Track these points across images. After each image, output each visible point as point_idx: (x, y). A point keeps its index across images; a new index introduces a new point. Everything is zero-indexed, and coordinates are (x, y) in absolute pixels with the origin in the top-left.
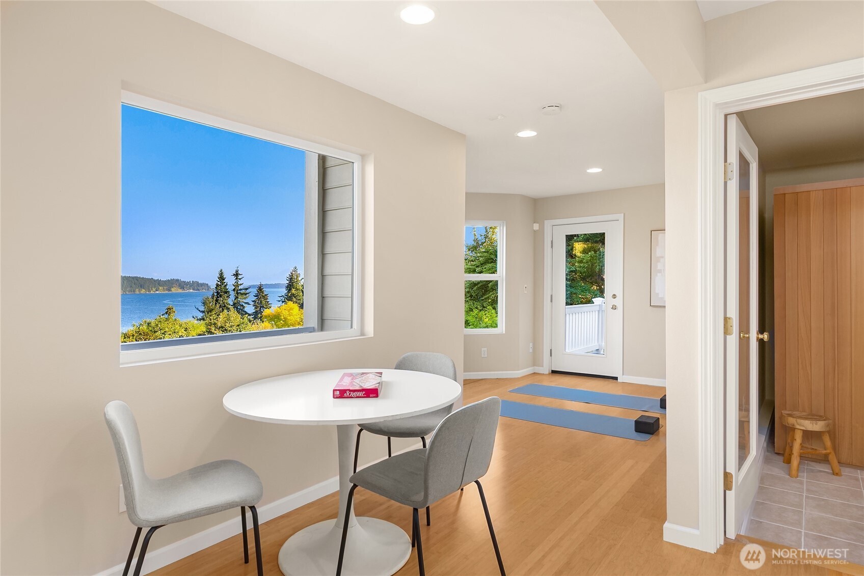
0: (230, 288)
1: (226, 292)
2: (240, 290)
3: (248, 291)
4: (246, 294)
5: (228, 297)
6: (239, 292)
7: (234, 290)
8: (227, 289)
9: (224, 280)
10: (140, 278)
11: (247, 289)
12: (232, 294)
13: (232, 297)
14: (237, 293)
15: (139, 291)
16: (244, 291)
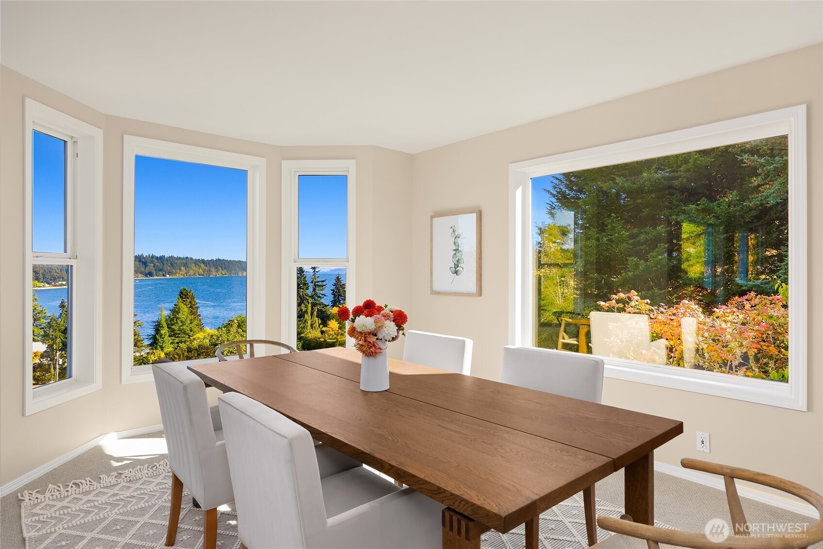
0: (309, 280)
1: (305, 284)
2: (318, 282)
3: (324, 283)
4: (323, 286)
5: (307, 288)
6: (316, 284)
7: (312, 282)
8: (306, 281)
9: (303, 272)
10: (242, 261)
11: (323, 281)
12: (311, 286)
13: (311, 289)
14: (315, 285)
15: (242, 273)
16: (320, 283)
